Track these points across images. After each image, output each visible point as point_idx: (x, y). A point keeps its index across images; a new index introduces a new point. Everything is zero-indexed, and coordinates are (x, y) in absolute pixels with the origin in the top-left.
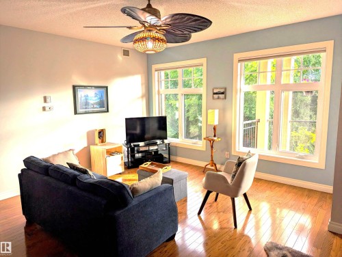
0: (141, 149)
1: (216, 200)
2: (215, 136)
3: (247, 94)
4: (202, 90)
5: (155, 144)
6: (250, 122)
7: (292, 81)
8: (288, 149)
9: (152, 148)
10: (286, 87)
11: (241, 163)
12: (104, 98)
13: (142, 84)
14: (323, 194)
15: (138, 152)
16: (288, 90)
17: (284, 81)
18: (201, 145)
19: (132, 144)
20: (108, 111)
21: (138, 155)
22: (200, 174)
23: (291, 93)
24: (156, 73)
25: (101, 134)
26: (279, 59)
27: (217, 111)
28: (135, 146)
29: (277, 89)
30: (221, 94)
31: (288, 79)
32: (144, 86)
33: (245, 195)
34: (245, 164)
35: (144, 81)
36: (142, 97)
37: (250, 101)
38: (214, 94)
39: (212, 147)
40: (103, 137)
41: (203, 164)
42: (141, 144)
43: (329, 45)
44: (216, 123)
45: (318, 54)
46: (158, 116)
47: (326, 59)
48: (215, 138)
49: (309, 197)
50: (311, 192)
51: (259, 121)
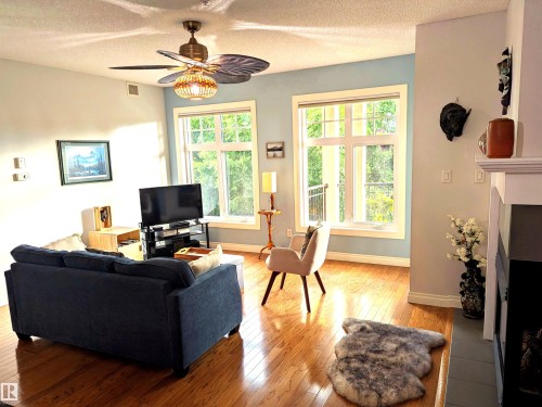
0: (166, 234)
1: (282, 287)
2: (272, 208)
3: (311, 150)
4: (251, 146)
5: (187, 225)
6: (316, 187)
7: (365, 134)
8: (364, 219)
9: (182, 231)
10: (359, 141)
11: (311, 234)
12: (105, 159)
13: (159, 137)
14: (403, 270)
15: (160, 239)
16: (360, 145)
17: (355, 133)
18: (253, 222)
19: (151, 228)
20: (111, 179)
21: (160, 244)
22: (254, 262)
23: (365, 148)
24: (181, 119)
25: (105, 214)
26: (349, 105)
27: (274, 175)
28: (155, 230)
29: (348, 142)
30: (278, 150)
31: (360, 130)
32: (162, 139)
33: (316, 273)
34: (317, 234)
35: (161, 132)
36: (160, 156)
37: (314, 159)
38: (269, 150)
39: (270, 223)
40: (107, 219)
41: (257, 249)
42: (166, 226)
43: (403, 89)
44: (274, 190)
45: (388, 100)
46: (185, 183)
47: (400, 105)
48: (274, 211)
49: (388, 273)
50: (390, 269)
51: (326, 187)
